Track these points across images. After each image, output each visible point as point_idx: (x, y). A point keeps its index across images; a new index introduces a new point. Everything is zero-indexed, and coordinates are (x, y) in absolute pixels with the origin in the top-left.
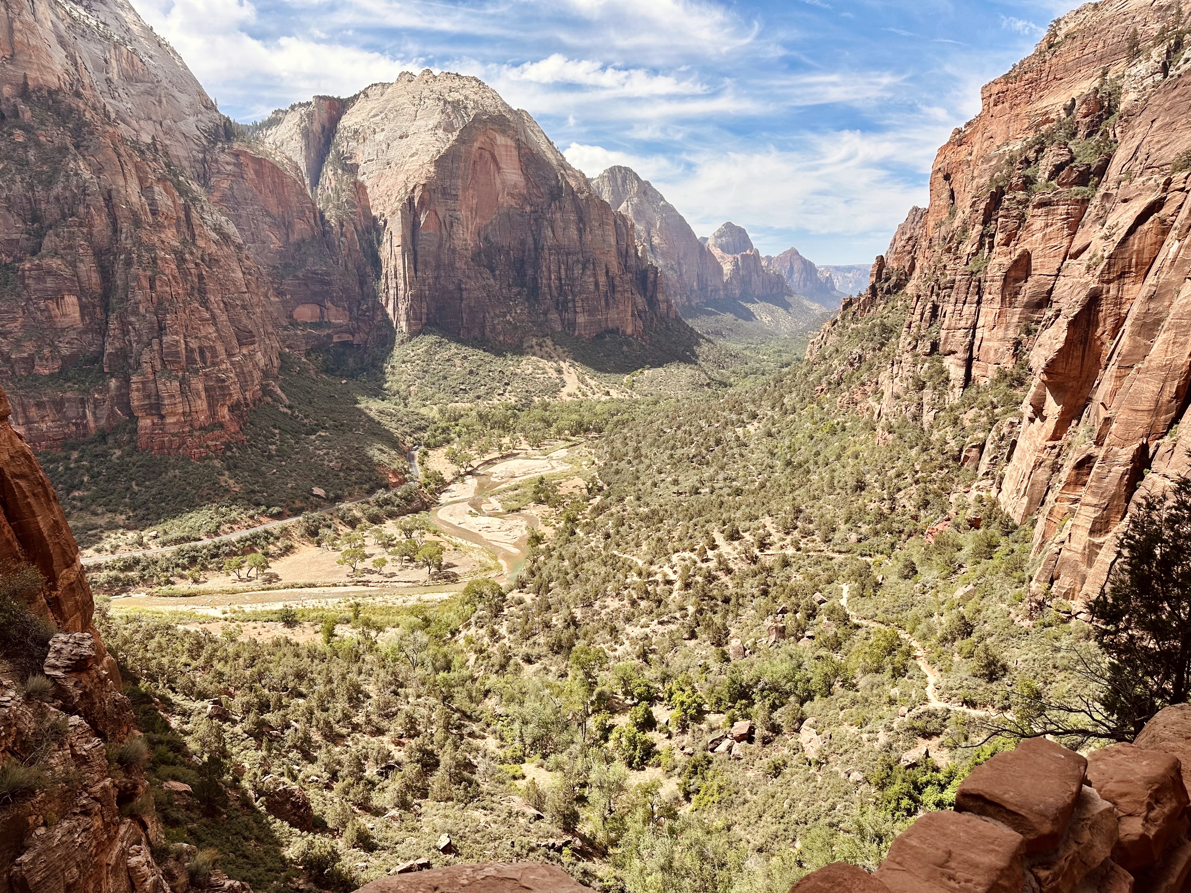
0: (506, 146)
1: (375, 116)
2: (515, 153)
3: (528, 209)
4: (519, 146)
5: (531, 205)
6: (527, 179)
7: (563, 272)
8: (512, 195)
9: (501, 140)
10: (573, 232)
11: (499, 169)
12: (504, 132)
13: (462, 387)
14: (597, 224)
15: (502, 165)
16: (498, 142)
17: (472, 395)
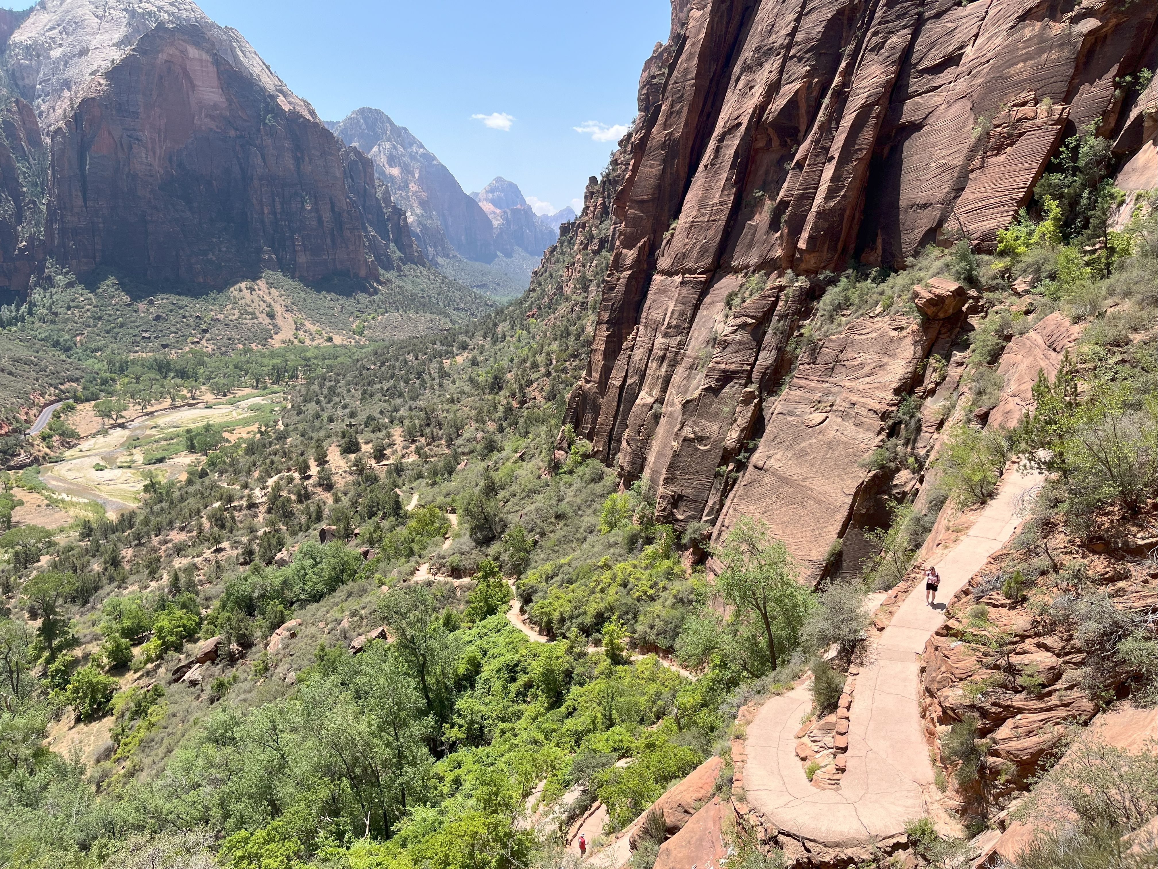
0: (201, 60)
1: (52, 29)
2: (212, 69)
3: (232, 133)
4: (218, 61)
5: (236, 129)
6: (230, 101)
7: (278, 206)
8: (212, 117)
9: (193, 52)
10: (289, 162)
11: (193, 86)
12: (197, 44)
13: (146, 335)
14: (318, 154)
15: (196, 82)
16: (191, 55)
17: (157, 344)
